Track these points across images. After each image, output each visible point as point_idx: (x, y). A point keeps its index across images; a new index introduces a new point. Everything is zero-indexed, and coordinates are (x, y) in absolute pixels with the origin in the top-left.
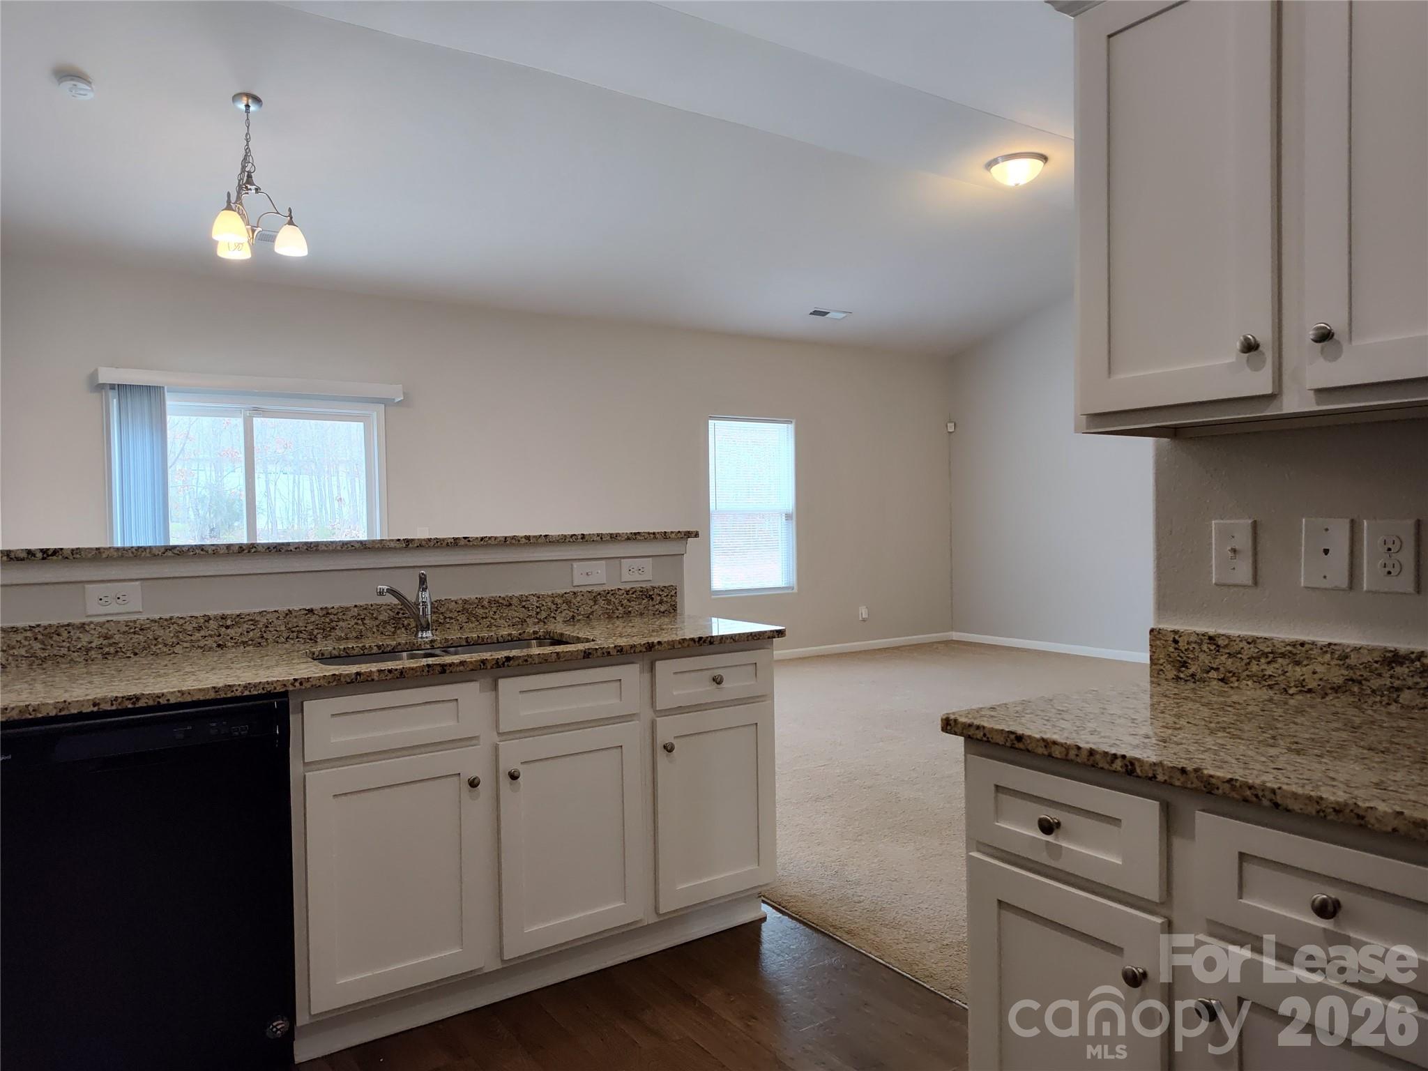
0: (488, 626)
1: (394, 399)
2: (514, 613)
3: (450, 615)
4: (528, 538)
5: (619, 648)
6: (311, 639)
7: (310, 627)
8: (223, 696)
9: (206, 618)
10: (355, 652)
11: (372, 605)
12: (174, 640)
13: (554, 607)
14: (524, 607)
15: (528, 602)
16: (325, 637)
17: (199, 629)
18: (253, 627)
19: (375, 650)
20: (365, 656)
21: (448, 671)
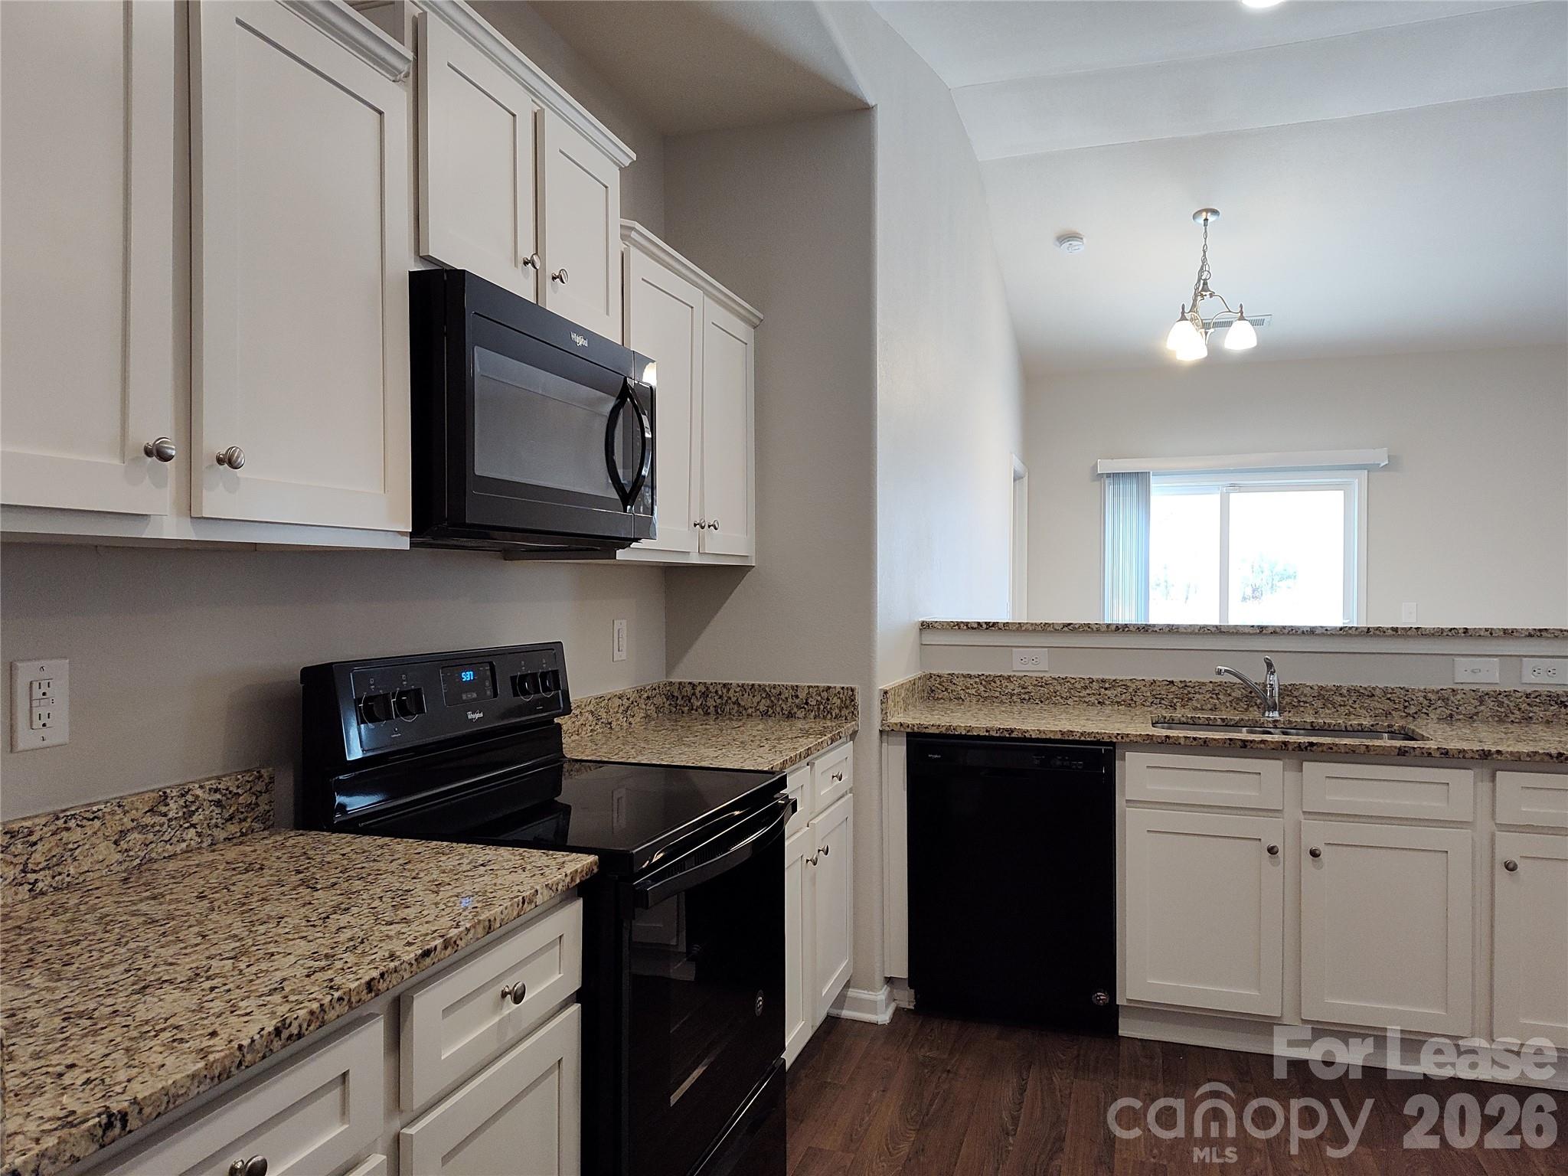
0: (1346, 715)
1: (1379, 464)
2: (1376, 704)
3: (1305, 699)
4: (1395, 630)
5: (1443, 751)
6: (1171, 706)
7: (1171, 696)
8: (1067, 738)
9: (1091, 680)
10: (1201, 722)
11: (1225, 683)
12: (1068, 694)
13: (1426, 702)
14: (1389, 699)
15: (1394, 695)
16: (1183, 706)
17: (1085, 688)
18: (1125, 691)
19: (1219, 722)
20: (1209, 725)
21: (1249, 747)
